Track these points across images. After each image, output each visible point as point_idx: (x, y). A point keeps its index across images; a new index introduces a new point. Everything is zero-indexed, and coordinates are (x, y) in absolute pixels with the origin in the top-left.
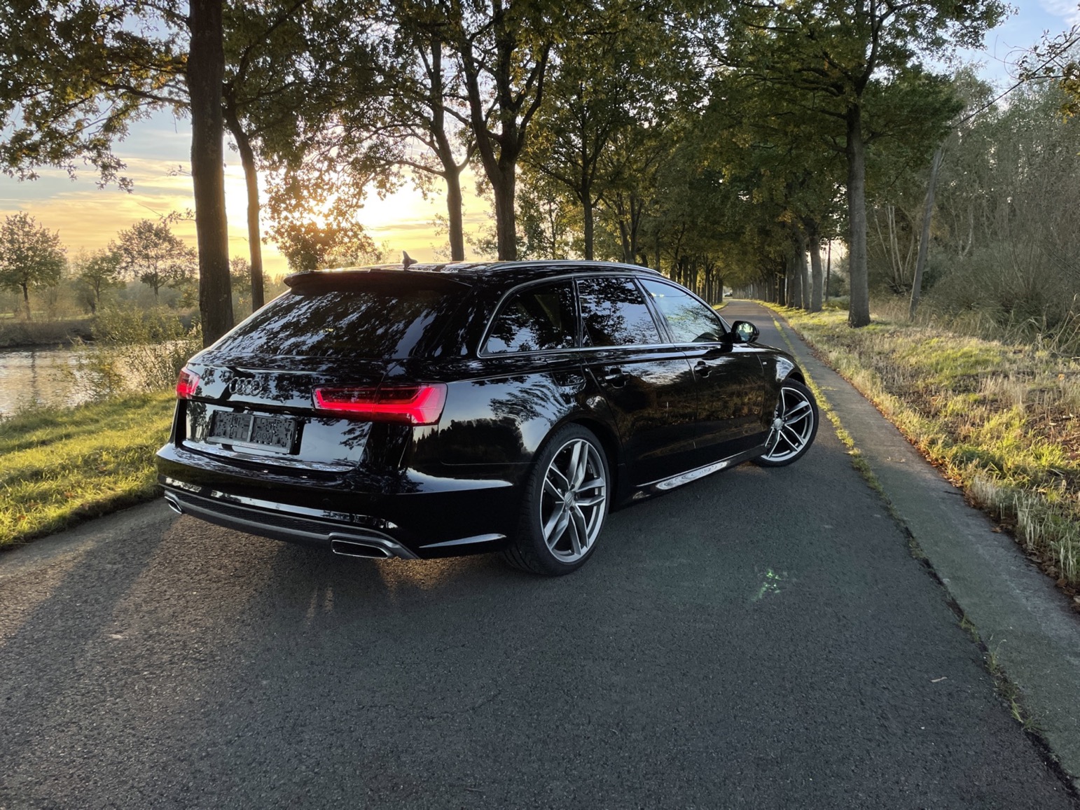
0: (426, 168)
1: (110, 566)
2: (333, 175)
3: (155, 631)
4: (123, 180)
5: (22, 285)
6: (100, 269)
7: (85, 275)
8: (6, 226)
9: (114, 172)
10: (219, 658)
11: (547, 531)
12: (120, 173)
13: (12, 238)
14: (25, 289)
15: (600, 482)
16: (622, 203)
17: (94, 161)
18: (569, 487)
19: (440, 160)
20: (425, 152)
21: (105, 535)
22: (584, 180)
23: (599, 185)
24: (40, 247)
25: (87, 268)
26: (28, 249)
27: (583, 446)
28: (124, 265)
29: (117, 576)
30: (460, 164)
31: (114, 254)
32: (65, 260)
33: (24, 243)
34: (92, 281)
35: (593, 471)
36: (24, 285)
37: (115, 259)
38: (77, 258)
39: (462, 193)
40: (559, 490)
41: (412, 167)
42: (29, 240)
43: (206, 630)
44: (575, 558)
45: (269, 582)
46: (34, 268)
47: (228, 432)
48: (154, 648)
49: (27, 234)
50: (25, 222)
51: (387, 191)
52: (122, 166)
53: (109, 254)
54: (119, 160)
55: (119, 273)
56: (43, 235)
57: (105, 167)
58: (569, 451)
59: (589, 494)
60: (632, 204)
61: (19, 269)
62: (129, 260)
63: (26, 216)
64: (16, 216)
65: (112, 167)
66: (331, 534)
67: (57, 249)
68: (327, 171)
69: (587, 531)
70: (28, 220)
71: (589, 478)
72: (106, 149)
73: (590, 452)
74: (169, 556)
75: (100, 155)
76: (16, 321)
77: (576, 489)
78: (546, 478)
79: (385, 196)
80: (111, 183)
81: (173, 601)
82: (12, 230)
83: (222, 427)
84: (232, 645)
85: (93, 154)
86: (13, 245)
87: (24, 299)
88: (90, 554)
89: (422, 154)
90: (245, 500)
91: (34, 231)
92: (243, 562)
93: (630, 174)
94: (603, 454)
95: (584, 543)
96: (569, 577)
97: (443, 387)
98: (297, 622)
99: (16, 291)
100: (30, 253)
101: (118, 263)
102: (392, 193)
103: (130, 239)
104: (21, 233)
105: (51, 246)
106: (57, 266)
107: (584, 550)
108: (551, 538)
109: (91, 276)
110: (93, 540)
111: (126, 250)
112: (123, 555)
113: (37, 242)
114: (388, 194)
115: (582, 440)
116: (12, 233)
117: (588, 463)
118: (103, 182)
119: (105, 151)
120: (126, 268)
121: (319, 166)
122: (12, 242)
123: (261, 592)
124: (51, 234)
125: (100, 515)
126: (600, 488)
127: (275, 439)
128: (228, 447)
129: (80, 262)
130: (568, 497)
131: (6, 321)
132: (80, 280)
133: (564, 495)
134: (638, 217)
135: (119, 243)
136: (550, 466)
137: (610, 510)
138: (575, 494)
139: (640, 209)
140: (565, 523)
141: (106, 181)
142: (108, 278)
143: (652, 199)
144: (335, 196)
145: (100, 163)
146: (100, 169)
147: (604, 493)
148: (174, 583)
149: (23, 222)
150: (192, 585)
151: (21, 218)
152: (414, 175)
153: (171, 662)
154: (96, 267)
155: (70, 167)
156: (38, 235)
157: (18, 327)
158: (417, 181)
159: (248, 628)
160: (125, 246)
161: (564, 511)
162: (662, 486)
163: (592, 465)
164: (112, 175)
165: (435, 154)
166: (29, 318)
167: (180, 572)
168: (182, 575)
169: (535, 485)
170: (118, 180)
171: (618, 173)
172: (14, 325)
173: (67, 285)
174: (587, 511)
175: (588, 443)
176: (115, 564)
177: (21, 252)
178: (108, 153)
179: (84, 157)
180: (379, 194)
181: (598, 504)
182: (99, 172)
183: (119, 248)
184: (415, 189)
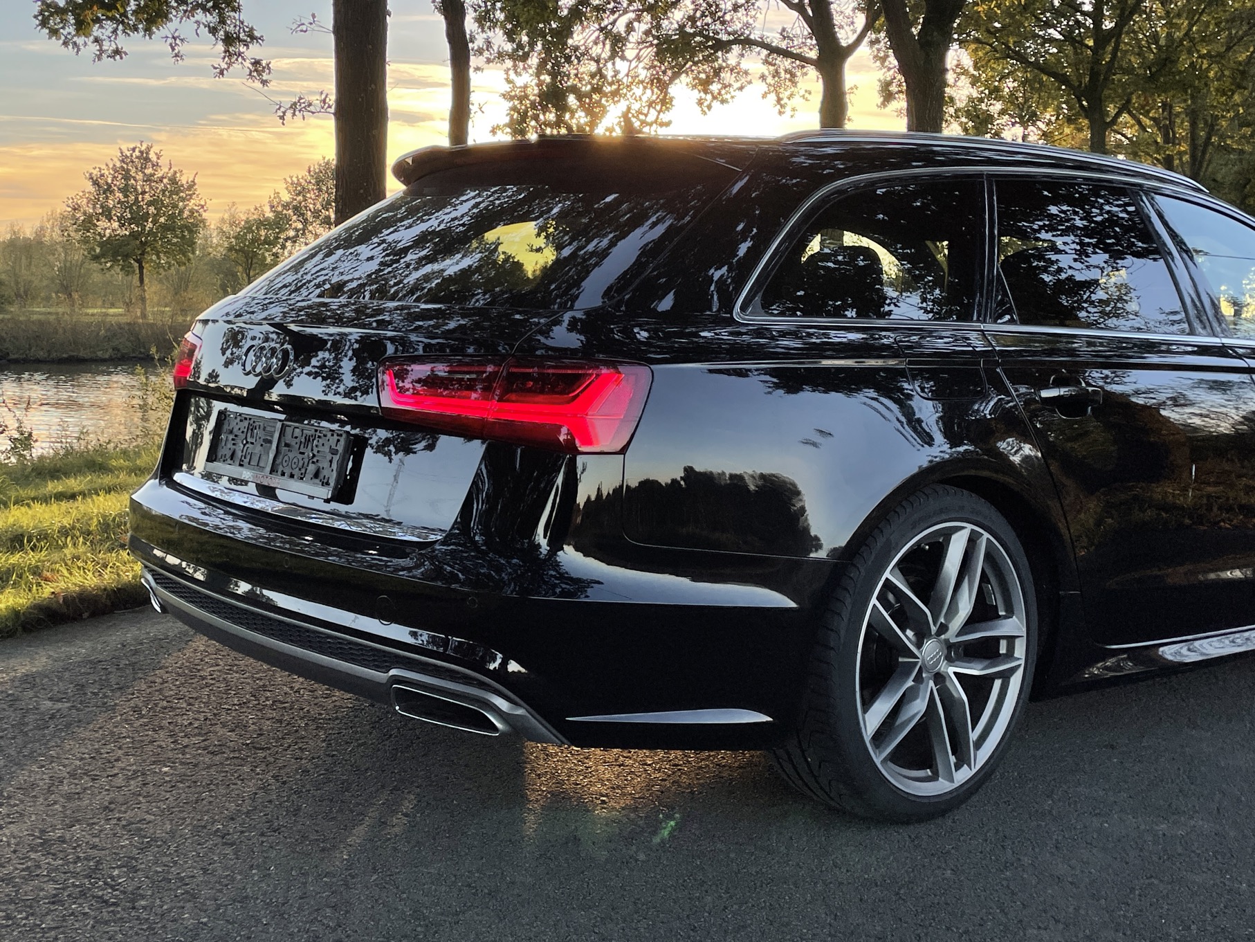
0: (786, 54)
1: (49, 704)
2: (621, 66)
3: (59, 833)
4: (257, 63)
5: (137, 261)
6: (254, 241)
7: (231, 249)
8: (118, 164)
9: (243, 49)
10: (143, 903)
11: (872, 719)
12: (253, 51)
13: (126, 185)
14: (141, 268)
15: (1013, 626)
16: (1172, 123)
17: (213, 31)
18: (934, 629)
19: (814, 42)
20: (788, 27)
21: (72, 650)
22: (1094, 75)
23: (1124, 86)
24: (166, 201)
25: (236, 238)
26: (149, 204)
27: (973, 540)
28: (292, 233)
29: (51, 722)
30: (851, 41)
31: (277, 214)
32: (203, 221)
33: (144, 193)
34: (241, 258)
35: (997, 600)
36: (139, 262)
37: (279, 223)
38: (223, 220)
39: (848, 98)
40: (910, 633)
41: (765, 52)
42: (151, 187)
43: (149, 844)
44: (941, 787)
45: (309, 766)
46: (155, 235)
47: (239, 454)
48: (39, 867)
49: (148, 179)
50: (147, 159)
51: (714, 98)
52: (256, 38)
53: (270, 215)
54: (252, 29)
55: (284, 247)
56: (173, 181)
57: (229, 40)
58: (938, 549)
59: (986, 650)
60: (1193, 124)
61: (134, 235)
62: (300, 226)
63: (149, 149)
64: (134, 150)
65: (240, 41)
66: (393, 672)
67: (192, 204)
68: (612, 57)
69: (974, 736)
70: (152, 156)
71: (983, 613)
72: (234, 10)
73: (989, 557)
74: (157, 696)
75: (222, 21)
76: (123, 320)
77: (951, 635)
78: (874, 601)
79: (709, 107)
80: (236, 66)
81: (119, 781)
82: (128, 171)
83: (230, 445)
84: (182, 879)
85: (212, 19)
86: (126, 196)
87: (138, 284)
88: (29, 681)
89: (784, 30)
90: (283, 600)
91: (159, 174)
92: (280, 721)
93: (1192, 65)
94: (1024, 561)
95: (963, 759)
96: (921, 829)
97: (643, 372)
98: (323, 850)
99: (127, 270)
100: (152, 210)
101: (282, 230)
102: (723, 101)
103: (303, 192)
104: (140, 176)
105: (183, 200)
106: (191, 231)
107: (963, 775)
108: (881, 736)
109: (241, 250)
110: (49, 657)
111: (297, 209)
112: (82, 687)
113: (163, 191)
114: (716, 104)
115: (970, 527)
116: (127, 177)
117: (984, 578)
118: (224, 66)
119: (232, 14)
120: (294, 240)
121: (596, 51)
122: (125, 190)
123: (284, 783)
124: (184, 180)
125: (85, 615)
126: (1011, 640)
127: (312, 468)
128: (267, 492)
129: (226, 228)
130: (930, 650)
131: (109, 319)
132: (226, 258)
133: (919, 645)
134: (1204, 152)
135: (286, 197)
136: (887, 574)
137: (1035, 692)
138: (950, 646)
139: (1209, 138)
140: (918, 707)
141: (230, 65)
142: (267, 254)
143: (1237, 114)
144: (622, 106)
145: (222, 33)
146: (221, 43)
147: (1020, 650)
148: (137, 746)
149: (145, 158)
150: (170, 754)
151: (141, 152)
152: (764, 69)
153: (55, 900)
154: (250, 236)
155: (174, 38)
156: (165, 181)
157: (127, 328)
158: (770, 80)
159: (228, 850)
160: (295, 203)
161: (918, 679)
162: (1175, 651)
163: (994, 585)
164: (240, 54)
165: (807, 30)
166: (144, 316)
167: (161, 728)
168: (162, 733)
169: (846, 615)
170: (247, 64)
171: (1166, 61)
172: (119, 326)
173: (205, 264)
174: (978, 689)
175: (986, 535)
176: (60, 700)
177: (139, 207)
178: (237, 16)
179: (197, 22)
180: (700, 103)
181: (1006, 676)
182: (220, 47)
183: (286, 206)
184: (764, 96)
